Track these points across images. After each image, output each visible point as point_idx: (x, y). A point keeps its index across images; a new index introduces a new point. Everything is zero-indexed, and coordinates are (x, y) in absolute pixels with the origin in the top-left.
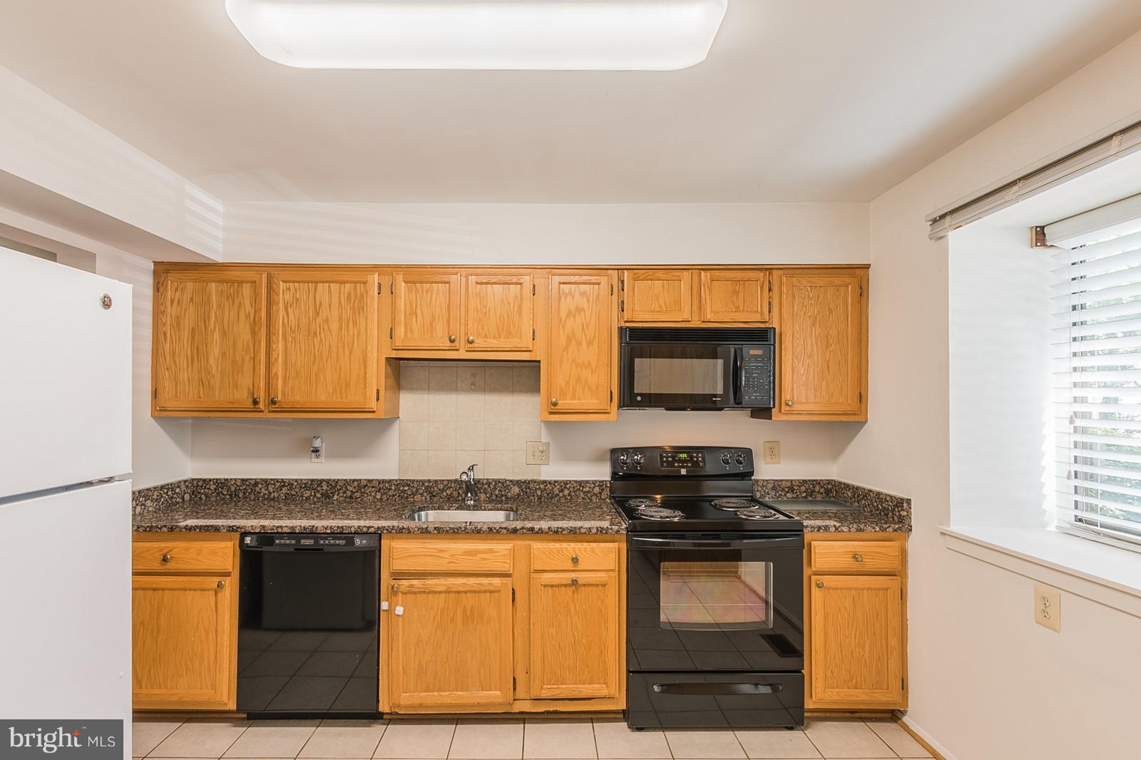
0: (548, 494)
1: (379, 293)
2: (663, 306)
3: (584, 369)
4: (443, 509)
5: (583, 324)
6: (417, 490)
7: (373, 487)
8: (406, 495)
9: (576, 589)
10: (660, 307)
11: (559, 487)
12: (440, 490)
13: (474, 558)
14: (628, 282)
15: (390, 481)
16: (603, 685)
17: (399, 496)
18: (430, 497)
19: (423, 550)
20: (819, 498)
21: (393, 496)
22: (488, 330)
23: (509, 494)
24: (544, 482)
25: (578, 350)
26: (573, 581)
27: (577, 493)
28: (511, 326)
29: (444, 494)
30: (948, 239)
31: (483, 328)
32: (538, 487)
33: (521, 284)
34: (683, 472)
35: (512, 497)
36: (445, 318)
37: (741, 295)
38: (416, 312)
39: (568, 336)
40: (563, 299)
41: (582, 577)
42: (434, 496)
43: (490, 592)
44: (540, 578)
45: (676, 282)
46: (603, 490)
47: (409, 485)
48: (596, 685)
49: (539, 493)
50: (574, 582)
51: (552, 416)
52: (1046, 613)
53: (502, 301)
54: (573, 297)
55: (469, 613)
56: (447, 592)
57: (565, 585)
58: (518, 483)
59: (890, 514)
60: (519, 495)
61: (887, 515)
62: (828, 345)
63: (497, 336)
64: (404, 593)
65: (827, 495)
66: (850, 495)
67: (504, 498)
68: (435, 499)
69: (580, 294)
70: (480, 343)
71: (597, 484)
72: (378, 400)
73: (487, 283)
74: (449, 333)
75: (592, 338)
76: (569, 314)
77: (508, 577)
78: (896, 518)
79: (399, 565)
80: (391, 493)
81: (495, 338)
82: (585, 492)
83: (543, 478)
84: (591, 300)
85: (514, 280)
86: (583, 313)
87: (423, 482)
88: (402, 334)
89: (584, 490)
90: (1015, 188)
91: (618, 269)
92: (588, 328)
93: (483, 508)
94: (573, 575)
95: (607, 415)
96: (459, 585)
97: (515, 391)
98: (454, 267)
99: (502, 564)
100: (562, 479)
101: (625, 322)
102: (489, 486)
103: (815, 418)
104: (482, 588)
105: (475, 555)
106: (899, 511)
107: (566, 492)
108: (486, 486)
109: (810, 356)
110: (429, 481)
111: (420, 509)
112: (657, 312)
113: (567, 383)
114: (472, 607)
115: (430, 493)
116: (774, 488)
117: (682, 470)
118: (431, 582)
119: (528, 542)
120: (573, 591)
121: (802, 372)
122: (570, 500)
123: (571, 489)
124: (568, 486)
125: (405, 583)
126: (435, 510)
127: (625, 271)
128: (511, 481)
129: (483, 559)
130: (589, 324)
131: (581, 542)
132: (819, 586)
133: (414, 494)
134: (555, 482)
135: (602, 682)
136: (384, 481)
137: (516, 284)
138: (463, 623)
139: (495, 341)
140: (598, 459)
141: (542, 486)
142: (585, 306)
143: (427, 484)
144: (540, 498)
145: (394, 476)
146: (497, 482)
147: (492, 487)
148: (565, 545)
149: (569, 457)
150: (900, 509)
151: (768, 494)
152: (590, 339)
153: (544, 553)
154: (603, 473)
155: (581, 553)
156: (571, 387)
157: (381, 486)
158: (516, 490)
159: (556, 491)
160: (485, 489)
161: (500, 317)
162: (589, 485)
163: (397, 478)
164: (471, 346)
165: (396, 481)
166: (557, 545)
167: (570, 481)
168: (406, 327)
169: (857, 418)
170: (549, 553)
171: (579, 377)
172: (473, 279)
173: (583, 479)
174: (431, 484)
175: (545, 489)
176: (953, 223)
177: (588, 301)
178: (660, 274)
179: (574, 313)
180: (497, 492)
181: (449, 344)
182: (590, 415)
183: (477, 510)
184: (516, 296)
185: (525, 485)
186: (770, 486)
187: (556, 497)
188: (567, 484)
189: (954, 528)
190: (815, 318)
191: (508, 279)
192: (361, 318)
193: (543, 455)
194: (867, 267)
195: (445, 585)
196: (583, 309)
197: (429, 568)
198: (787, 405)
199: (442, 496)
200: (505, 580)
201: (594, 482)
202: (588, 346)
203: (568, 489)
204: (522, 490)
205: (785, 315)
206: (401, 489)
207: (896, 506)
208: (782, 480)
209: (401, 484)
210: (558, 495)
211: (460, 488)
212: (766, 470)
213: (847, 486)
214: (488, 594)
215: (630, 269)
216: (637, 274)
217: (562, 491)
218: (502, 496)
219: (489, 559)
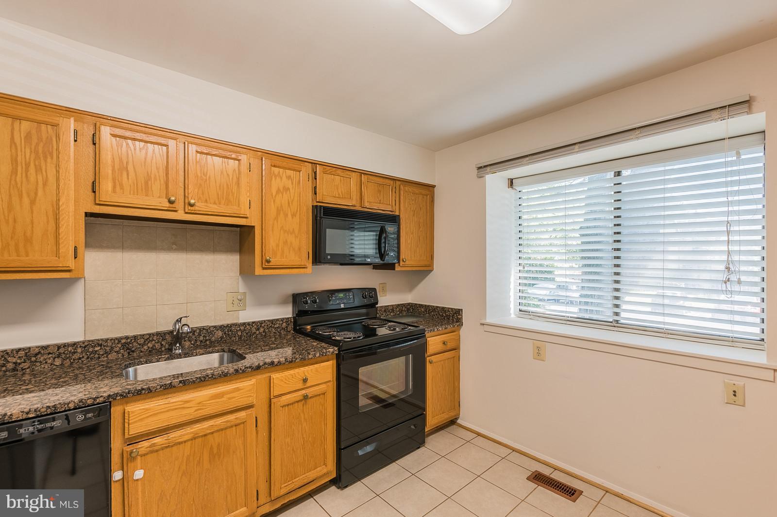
0: (247, 334)
1: (75, 141)
2: (341, 194)
3: (290, 235)
4: (151, 362)
5: (289, 200)
6: (112, 348)
7: (49, 353)
8: (97, 356)
9: (305, 401)
10: (339, 194)
11: (255, 326)
12: (140, 344)
13: (223, 399)
14: (320, 173)
15: (74, 344)
16: (323, 467)
17: (88, 358)
18: (129, 353)
19: (169, 405)
20: (404, 314)
21: (80, 359)
22: (209, 195)
23: (213, 338)
24: (244, 324)
25: (285, 220)
26: (304, 396)
27: (270, 330)
28: (231, 194)
29: (145, 347)
30: (485, 179)
31: (203, 194)
32: (238, 329)
33: (239, 160)
34: (342, 306)
35: (216, 341)
36: (162, 181)
37: (382, 193)
38: (127, 168)
39: (278, 208)
40: (274, 179)
41: (310, 392)
42: (133, 351)
43: (236, 426)
44: (279, 401)
45: (348, 179)
46: (289, 324)
47: (101, 345)
48: (318, 469)
49: (239, 333)
50: (306, 397)
51: (265, 271)
52: (538, 353)
53: (222, 172)
54: (281, 178)
55: (215, 451)
56: (194, 438)
57: (298, 402)
58: (222, 328)
59: (451, 318)
60: (222, 338)
61: (449, 319)
62: (420, 228)
63: (217, 202)
64: (141, 456)
65: (408, 311)
66: (423, 310)
67: (208, 342)
68: (135, 355)
69: (286, 177)
70: (200, 206)
71: (284, 321)
72: (75, 258)
73: (207, 154)
74: (167, 194)
75: (296, 210)
76: (278, 191)
77: (250, 408)
78: (455, 320)
79: (135, 429)
80: (76, 356)
81: (215, 203)
82: (276, 328)
83: (241, 321)
84: (294, 183)
85: (233, 156)
86: (288, 192)
87: (119, 340)
88: (110, 189)
89: (275, 326)
90: (527, 159)
91: (312, 163)
92: (292, 204)
93: (195, 354)
94: (303, 392)
95: (305, 269)
96: (207, 428)
97: (216, 251)
98: (171, 131)
99: (246, 399)
100: (258, 320)
101: (317, 202)
102: (194, 334)
103: (414, 269)
104: (229, 424)
105: (223, 397)
106: (457, 316)
107: (262, 330)
108: (191, 334)
109: (412, 233)
110: (127, 338)
111: (127, 367)
112: (337, 197)
113: (278, 245)
114: (219, 445)
115: (128, 349)
116: (385, 311)
117: (342, 305)
118: (175, 435)
119: (268, 375)
120: (303, 405)
121: (409, 242)
122: (265, 335)
123: (265, 327)
124: (263, 325)
125: (145, 444)
126: (143, 364)
127: (318, 165)
128: (215, 327)
129: (230, 399)
130: (293, 200)
131: (307, 365)
132: (431, 363)
133: (107, 353)
134: (253, 323)
135: (322, 464)
136: (65, 345)
137: (235, 159)
138: (210, 461)
139: (215, 206)
140: (284, 302)
141: (242, 328)
142: (290, 186)
143: (123, 341)
144: (240, 337)
145: (79, 338)
146: (201, 329)
147: (196, 334)
148: (297, 370)
149: (261, 303)
150: (457, 315)
151: (382, 314)
152: (294, 213)
153: (282, 380)
154: (287, 312)
155: (308, 373)
156: (280, 248)
157: (62, 350)
158: (220, 333)
159: (254, 330)
160: (190, 337)
161: (220, 186)
162: (278, 322)
163: (81, 339)
164: (192, 208)
165: (84, 343)
166: (292, 372)
167: (265, 321)
168: (114, 183)
169: (429, 268)
170: (286, 380)
171: (286, 241)
172: (193, 148)
173: (274, 318)
174: (129, 340)
175: (245, 330)
176: (491, 170)
177: (292, 184)
178: (339, 172)
179: (282, 191)
180: (201, 338)
181: (168, 205)
182: (293, 270)
183: (189, 356)
184: (234, 170)
185: (227, 329)
186: (383, 310)
187: (253, 335)
188: (262, 323)
189: (489, 320)
190: (414, 211)
191: (228, 154)
192: (48, 164)
193: (241, 303)
194: (434, 186)
195: (192, 433)
196: (289, 189)
197: (174, 422)
198: (403, 261)
199: (142, 350)
200: (249, 411)
201: (282, 320)
202: (293, 218)
203: (263, 327)
204: (225, 333)
205: (402, 208)
206: (91, 350)
207: (455, 313)
208: (389, 306)
209: (86, 346)
210: (255, 333)
211: (163, 340)
212: (384, 301)
213: (421, 306)
214: (234, 428)
215: (322, 164)
216: (326, 169)
217: (258, 329)
218: (206, 340)
219: (235, 397)
